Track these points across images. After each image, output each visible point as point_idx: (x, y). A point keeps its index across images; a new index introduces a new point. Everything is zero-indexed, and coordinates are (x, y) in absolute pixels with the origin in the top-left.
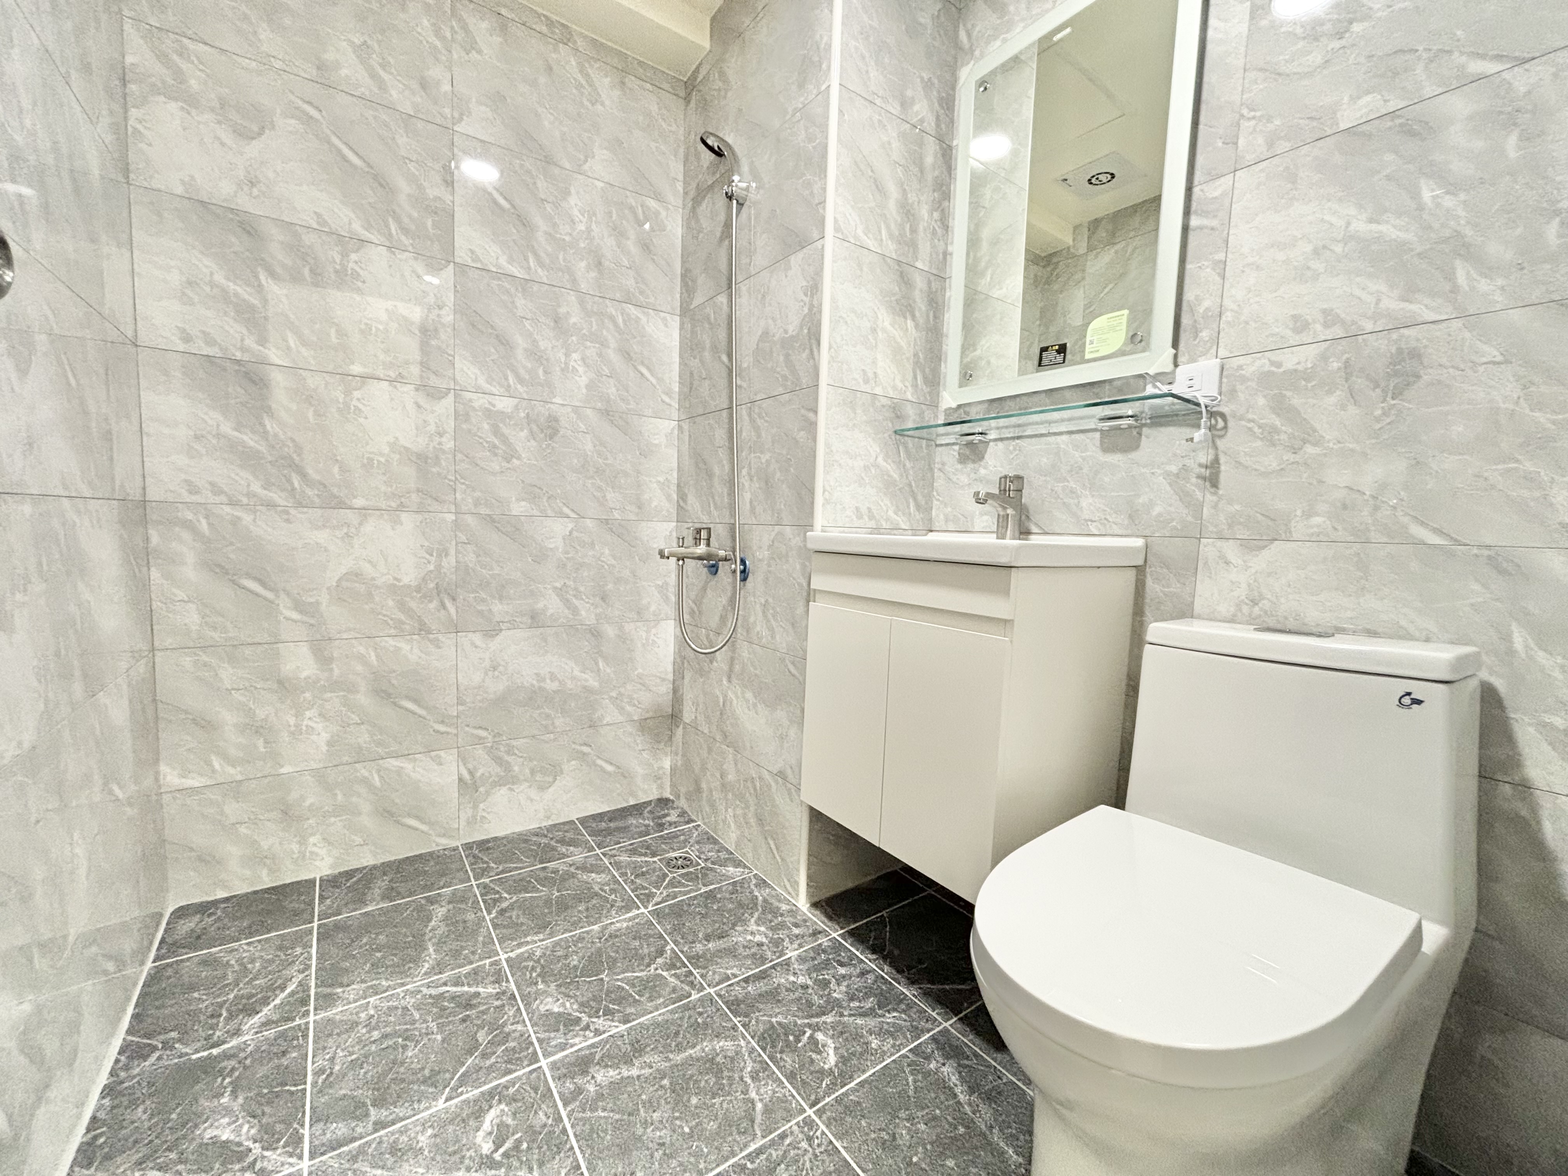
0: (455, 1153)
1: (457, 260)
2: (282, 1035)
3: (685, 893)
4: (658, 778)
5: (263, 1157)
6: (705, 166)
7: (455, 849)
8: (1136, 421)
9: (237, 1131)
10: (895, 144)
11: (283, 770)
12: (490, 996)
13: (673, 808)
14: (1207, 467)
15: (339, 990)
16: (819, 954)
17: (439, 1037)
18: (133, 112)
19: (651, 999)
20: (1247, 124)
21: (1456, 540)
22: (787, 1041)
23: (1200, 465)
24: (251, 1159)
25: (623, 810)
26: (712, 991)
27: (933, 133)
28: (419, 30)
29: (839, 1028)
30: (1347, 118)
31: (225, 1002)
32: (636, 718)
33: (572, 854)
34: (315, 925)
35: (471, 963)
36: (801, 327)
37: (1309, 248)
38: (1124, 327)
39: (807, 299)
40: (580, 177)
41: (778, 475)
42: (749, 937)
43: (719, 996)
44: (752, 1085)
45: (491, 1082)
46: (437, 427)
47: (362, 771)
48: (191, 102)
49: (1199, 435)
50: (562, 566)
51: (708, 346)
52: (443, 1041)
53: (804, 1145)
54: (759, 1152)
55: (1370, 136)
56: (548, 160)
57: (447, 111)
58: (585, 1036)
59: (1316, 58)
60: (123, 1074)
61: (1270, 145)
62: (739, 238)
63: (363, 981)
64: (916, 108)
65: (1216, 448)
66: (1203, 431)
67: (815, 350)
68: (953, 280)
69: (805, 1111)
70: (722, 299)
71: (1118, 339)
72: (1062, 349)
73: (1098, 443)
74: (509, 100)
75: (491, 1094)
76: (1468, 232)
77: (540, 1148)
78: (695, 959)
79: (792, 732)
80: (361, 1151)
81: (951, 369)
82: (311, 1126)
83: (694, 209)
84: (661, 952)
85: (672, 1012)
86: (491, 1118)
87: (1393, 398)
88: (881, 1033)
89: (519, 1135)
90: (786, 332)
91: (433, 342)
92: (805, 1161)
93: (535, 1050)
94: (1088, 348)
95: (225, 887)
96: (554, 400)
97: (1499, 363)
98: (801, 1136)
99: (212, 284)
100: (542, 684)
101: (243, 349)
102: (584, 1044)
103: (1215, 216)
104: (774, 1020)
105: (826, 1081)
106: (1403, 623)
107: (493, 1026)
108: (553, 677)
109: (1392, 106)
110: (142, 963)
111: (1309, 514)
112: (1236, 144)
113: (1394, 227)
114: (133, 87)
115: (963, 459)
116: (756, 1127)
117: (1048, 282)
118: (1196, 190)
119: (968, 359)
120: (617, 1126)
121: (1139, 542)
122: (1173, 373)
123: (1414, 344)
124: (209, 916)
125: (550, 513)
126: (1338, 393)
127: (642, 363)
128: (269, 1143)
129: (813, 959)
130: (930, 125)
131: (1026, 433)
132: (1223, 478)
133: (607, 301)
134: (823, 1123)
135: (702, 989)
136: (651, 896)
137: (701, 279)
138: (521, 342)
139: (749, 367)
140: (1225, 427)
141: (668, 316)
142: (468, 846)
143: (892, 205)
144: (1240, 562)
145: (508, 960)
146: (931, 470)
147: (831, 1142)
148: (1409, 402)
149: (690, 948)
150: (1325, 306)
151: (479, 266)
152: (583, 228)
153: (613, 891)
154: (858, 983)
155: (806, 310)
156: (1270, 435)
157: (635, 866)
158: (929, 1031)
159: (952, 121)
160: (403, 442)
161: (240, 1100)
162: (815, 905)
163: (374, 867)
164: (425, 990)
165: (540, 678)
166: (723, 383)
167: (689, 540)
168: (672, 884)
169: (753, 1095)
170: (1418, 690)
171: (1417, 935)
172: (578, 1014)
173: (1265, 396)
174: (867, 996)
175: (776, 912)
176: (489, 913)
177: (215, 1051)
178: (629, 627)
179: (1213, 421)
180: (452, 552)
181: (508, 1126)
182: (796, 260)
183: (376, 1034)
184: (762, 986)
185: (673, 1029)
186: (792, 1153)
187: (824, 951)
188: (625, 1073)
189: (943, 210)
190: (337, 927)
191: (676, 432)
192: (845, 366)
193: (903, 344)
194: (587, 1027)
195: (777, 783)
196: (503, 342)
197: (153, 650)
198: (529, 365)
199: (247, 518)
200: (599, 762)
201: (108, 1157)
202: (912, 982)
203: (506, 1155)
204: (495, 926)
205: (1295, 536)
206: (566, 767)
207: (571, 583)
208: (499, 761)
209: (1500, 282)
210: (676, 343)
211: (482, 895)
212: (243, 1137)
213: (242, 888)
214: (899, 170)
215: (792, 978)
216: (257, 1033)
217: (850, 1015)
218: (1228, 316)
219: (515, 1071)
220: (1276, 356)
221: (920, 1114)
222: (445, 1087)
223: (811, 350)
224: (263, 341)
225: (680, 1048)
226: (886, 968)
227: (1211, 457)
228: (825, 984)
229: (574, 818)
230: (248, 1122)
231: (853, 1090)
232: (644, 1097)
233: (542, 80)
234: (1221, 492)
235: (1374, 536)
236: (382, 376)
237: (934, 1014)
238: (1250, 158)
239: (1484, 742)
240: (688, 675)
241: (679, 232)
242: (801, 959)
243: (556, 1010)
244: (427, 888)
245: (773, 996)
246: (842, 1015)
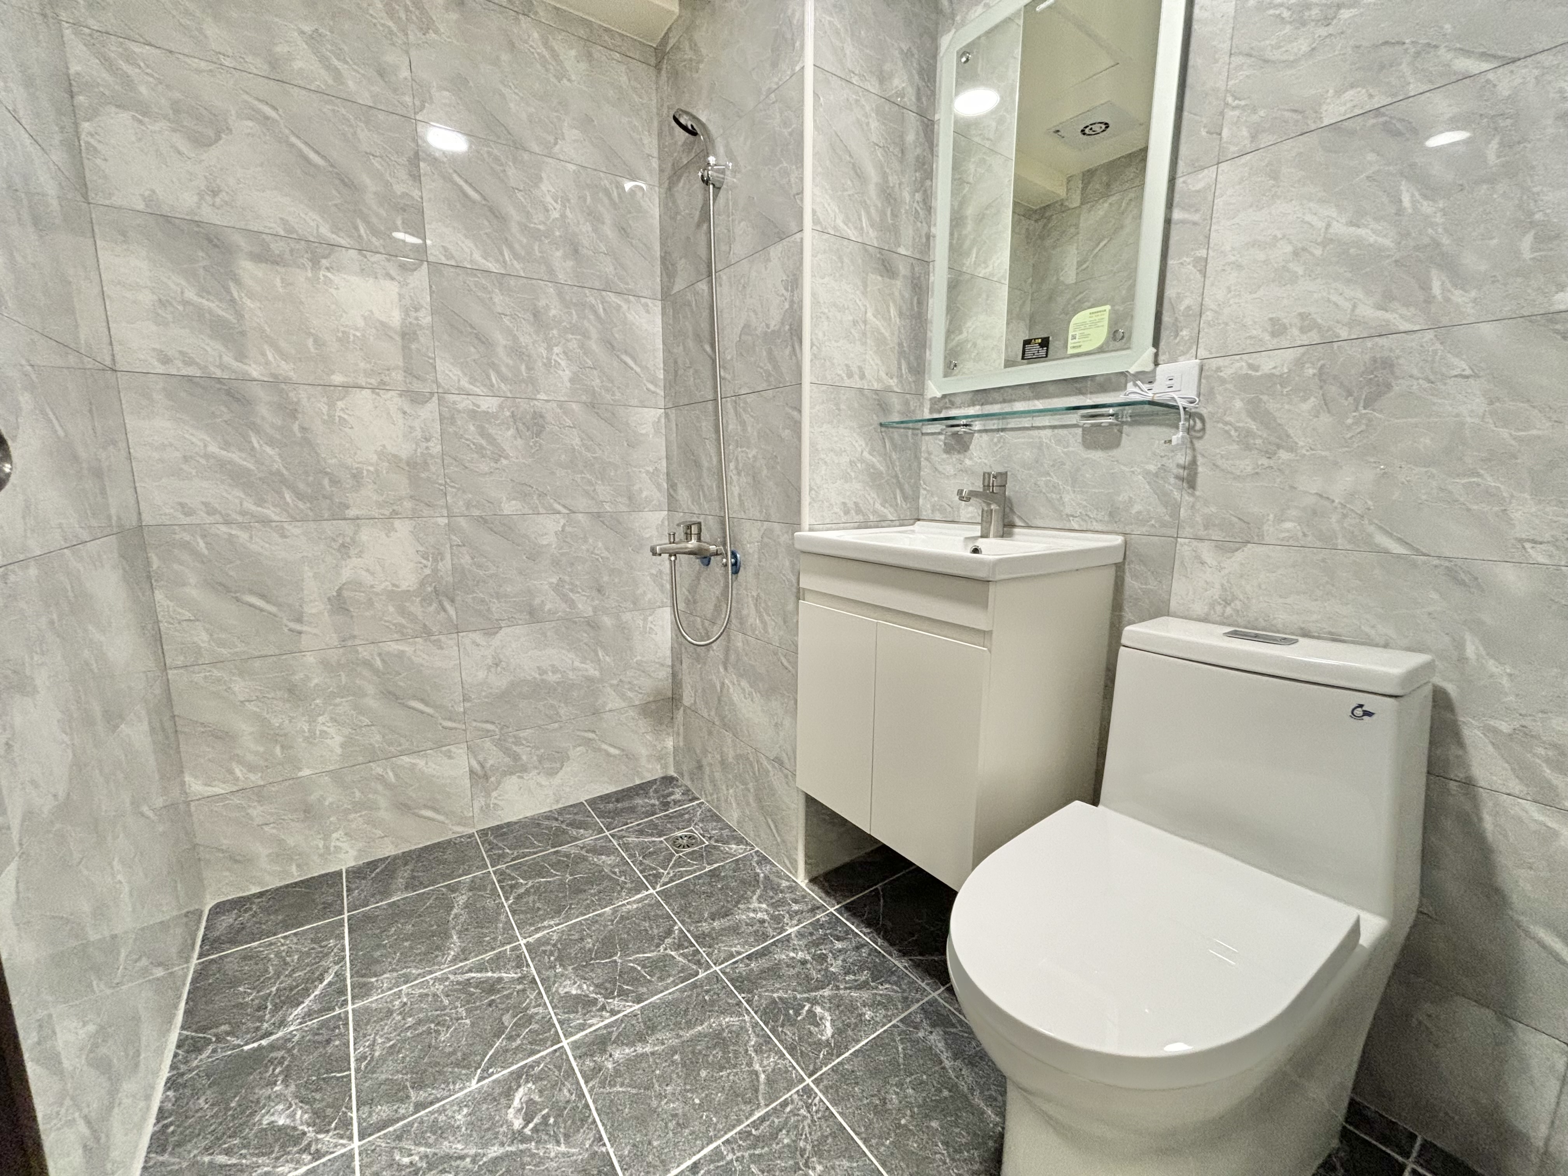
0: (488, 1129)
1: (431, 259)
2: (323, 1025)
3: (691, 872)
4: (659, 759)
5: (317, 1140)
6: (680, 143)
7: (471, 836)
8: (1117, 419)
9: (292, 1116)
10: (874, 124)
11: (300, 774)
12: (513, 981)
13: (678, 787)
14: (1184, 468)
15: (373, 980)
16: (817, 930)
17: (468, 1021)
18: (86, 126)
19: (661, 979)
20: (1231, 113)
21: (1417, 550)
22: (787, 1015)
23: (1178, 466)
24: (304, 1143)
25: (629, 789)
26: (717, 969)
27: (914, 108)
28: (371, 12)
29: (836, 1002)
30: (1332, 112)
31: (269, 994)
32: (637, 703)
33: (583, 837)
34: (346, 916)
35: (493, 949)
36: (783, 323)
37: (1289, 249)
38: (1106, 323)
39: (787, 294)
40: (550, 160)
41: (765, 472)
42: (752, 915)
43: (724, 973)
44: (756, 1058)
45: (518, 1062)
46: (423, 432)
47: (377, 769)
48: (143, 110)
49: (1177, 437)
50: (556, 562)
51: (690, 334)
52: (473, 1024)
53: (803, 1112)
54: (763, 1119)
55: (1352, 133)
56: (518, 146)
57: (408, 99)
58: (601, 1016)
59: (1303, 45)
60: (183, 1068)
61: (1254, 137)
62: (719, 224)
63: (393, 970)
64: (896, 82)
65: (1194, 449)
66: (1181, 434)
67: (797, 347)
68: (937, 264)
69: (804, 1080)
70: (703, 286)
71: (1100, 335)
72: (1045, 343)
73: (1080, 440)
74: (471, 84)
75: (517, 1076)
76: (1445, 241)
77: (565, 1122)
78: (701, 938)
79: (787, 722)
80: (405, 1130)
81: (936, 357)
82: (358, 1110)
83: (669, 189)
84: (669, 932)
85: (682, 990)
86: (519, 1096)
87: (1365, 408)
88: (874, 1005)
89: (546, 1111)
90: (768, 326)
91: (413, 346)
92: (804, 1127)
93: (557, 1032)
94: (1071, 343)
95: (260, 884)
96: (538, 397)
97: (1467, 377)
98: (800, 1103)
99: (186, 303)
100: (544, 677)
101: (222, 367)
102: (601, 1024)
103: (1197, 211)
104: (775, 995)
105: (824, 1051)
106: (1366, 629)
107: (517, 1009)
108: (555, 670)
109: (1379, 100)
110: (187, 960)
111: (1280, 520)
112: (1220, 134)
113: (1374, 231)
114: (80, 99)
115: (948, 449)
116: (760, 1097)
117: (1042, 238)
118: (1179, 182)
119: (954, 343)
120: (635, 1100)
121: (1118, 540)
122: (1154, 371)
123: (1386, 354)
124: (246, 911)
125: (541, 510)
126: (1313, 399)
127: (626, 352)
128: (321, 1122)
129: (811, 934)
130: (910, 98)
131: (1009, 426)
132: (1200, 481)
133: (587, 291)
134: (821, 1091)
135: (709, 966)
136: (658, 876)
137: (681, 264)
138: (501, 339)
139: (732, 359)
140: (1203, 429)
141: (649, 301)
142: (483, 833)
143: (872, 191)
144: (1215, 563)
145: (527, 945)
146: (917, 458)
147: (827, 1108)
148: (1381, 411)
149: (697, 927)
150: (1303, 311)
151: (453, 263)
152: (557, 216)
153: (623, 873)
154: (853, 957)
155: (787, 306)
156: (1245, 439)
157: (643, 848)
158: (918, 1001)
159: (933, 93)
160: (391, 449)
161: (292, 1088)
162: (813, 880)
163: (396, 858)
164: (452, 977)
165: (542, 671)
166: (706, 373)
167: (680, 533)
168: (678, 864)
169: (757, 1067)
170: (1371, 704)
171: (1355, 931)
172: (594, 995)
173: (1242, 400)
174: (861, 969)
175: (776, 889)
176: (507, 899)
177: (264, 1042)
178: (627, 617)
179: (1192, 422)
180: (448, 556)
181: (535, 1102)
182: (776, 252)
183: (410, 1021)
184: (764, 963)
185: (683, 1006)
186: (793, 1119)
187: (822, 926)
188: (640, 1050)
189: (925, 191)
190: (368, 918)
191: (663, 420)
192: (828, 363)
193: (887, 334)
194: (603, 1008)
195: (774, 767)
196: (483, 340)
197: (166, 669)
198: (511, 362)
199: (243, 536)
200: (604, 746)
201: (179, 1144)
202: (904, 953)
203: (535, 1130)
204: (514, 912)
205: (1267, 540)
206: (571, 753)
207: (567, 578)
208: (507, 751)
209: (1473, 294)
210: (658, 329)
211: (499, 881)
212: (298, 1122)
213: (275, 883)
214: (879, 153)
215: (792, 954)
216: (301, 1023)
217: (846, 988)
218: (1208, 316)
219: (539, 1051)
220: (1253, 359)
221: (908, 1080)
222: (477, 1069)
223: (793, 347)
224: (241, 356)
225: (690, 1025)
226: (880, 941)
227: (1189, 458)
228: (823, 958)
229: (582, 800)
230: (301, 1108)
231: (848, 1060)
232: (658, 1072)
233: (505, 57)
234: (1197, 493)
235: (1341, 542)
236: (364, 384)
237: (923, 985)
238: (1233, 149)
239: (1433, 743)
240: (686, 662)
241: (656, 212)
242: (800, 935)
243: (574, 992)
244: (445, 877)
245: (774, 971)
246: (838, 988)
